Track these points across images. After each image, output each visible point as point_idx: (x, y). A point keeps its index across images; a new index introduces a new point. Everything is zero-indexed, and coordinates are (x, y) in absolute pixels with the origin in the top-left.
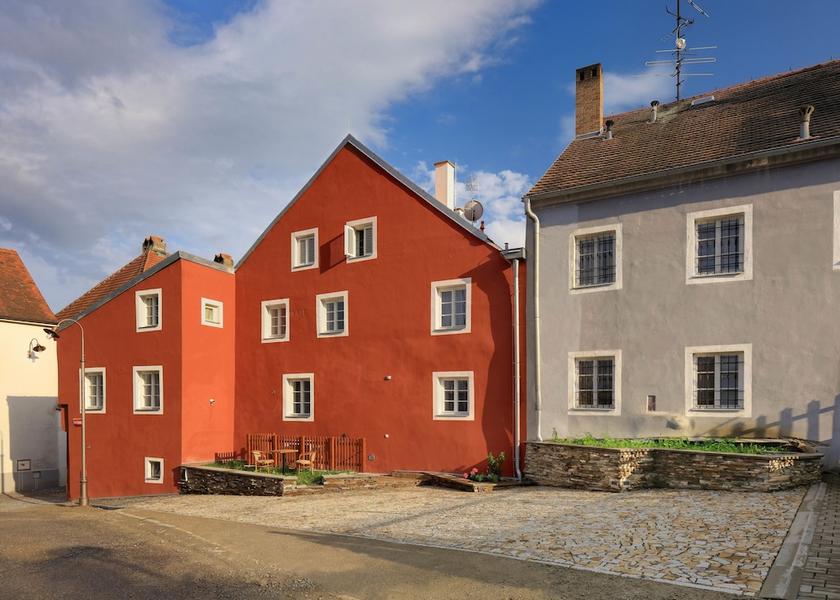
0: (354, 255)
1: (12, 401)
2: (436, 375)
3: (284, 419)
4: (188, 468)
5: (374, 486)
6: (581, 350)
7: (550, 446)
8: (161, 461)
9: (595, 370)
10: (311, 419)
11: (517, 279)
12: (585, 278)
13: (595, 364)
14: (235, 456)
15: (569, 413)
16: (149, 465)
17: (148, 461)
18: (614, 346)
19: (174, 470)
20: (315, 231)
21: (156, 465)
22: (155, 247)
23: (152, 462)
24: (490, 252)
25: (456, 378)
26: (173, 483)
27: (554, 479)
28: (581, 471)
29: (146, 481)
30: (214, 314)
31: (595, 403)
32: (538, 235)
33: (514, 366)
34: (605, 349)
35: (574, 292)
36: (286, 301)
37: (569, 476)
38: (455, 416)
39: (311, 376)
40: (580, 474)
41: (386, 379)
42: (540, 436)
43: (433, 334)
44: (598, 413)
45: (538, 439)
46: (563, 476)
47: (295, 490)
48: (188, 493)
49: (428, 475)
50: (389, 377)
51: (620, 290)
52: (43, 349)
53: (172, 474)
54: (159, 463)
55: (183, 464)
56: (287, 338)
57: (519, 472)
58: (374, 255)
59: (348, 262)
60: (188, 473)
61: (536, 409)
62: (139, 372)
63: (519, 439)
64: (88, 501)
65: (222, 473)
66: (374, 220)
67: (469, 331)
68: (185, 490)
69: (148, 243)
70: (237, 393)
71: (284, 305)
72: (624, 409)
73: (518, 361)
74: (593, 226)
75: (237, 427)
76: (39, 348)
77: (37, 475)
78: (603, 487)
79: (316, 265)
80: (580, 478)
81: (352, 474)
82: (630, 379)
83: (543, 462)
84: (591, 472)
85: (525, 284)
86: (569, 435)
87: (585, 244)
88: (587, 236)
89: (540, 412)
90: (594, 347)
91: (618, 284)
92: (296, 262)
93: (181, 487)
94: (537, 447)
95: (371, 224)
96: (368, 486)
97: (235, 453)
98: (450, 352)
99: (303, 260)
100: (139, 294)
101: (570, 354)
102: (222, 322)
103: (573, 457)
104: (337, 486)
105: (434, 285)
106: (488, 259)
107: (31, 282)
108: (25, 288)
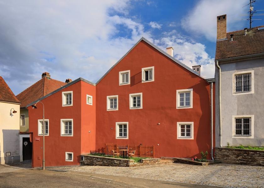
0: (144, 80)
1: (4, 131)
2: (178, 123)
3: (116, 138)
4: (84, 156)
5: (159, 163)
6: (238, 114)
7: (228, 149)
8: (72, 153)
9: (242, 122)
10: (127, 138)
11: (212, 89)
12: (238, 89)
13: (243, 120)
14: (96, 152)
15: (233, 137)
16: (67, 155)
17: (66, 153)
18: (251, 113)
19: (77, 157)
20: (129, 71)
21: (70, 155)
22: (47, 76)
23: (68, 154)
24: (200, 80)
25: (186, 124)
26: (77, 162)
27: (230, 161)
28: (245, 158)
29: (66, 161)
30: (90, 100)
31: (242, 134)
32: (220, 74)
33: (211, 120)
34: (247, 115)
35: (234, 94)
36: (117, 96)
37: (237, 160)
38: (185, 137)
39: (127, 123)
40: (244, 159)
41: (158, 124)
42: (221, 145)
43: (177, 108)
44: (245, 137)
45: (220, 146)
46: (234, 160)
47: (133, 165)
48: (84, 165)
49: (176, 159)
50: (159, 124)
51: (253, 94)
52: (16, 112)
53: (77, 158)
54: (72, 154)
55: (81, 154)
56: (117, 109)
57: (213, 158)
58: (153, 80)
59: (142, 82)
60: (84, 158)
61: (220, 135)
62: (63, 121)
63: (213, 146)
64: (45, 168)
65: (101, 158)
66: (153, 68)
67: (192, 108)
68: (83, 164)
69: (44, 75)
70: (97, 129)
71: (116, 97)
72: (255, 136)
73: (212, 118)
74: (242, 71)
75: (97, 141)
76: (14, 112)
77: (13, 158)
78: (257, 164)
79: (129, 83)
80: (244, 161)
81: (151, 159)
82: (258, 125)
83: (224, 155)
84: (250, 159)
85: (215, 91)
86: (233, 145)
87: (238, 77)
88: (239, 75)
89: (221, 137)
90: (243, 114)
91: (253, 91)
92: (121, 82)
93: (82, 163)
94: (221, 149)
95: (152, 69)
96: (157, 163)
97: (96, 150)
98: (185, 115)
99: (123, 81)
100: (63, 93)
101: (233, 116)
102: (92, 103)
103: (240, 153)
104: (147, 163)
105: (178, 91)
106: (199, 82)
107: (9, 88)
108: (7, 90)
